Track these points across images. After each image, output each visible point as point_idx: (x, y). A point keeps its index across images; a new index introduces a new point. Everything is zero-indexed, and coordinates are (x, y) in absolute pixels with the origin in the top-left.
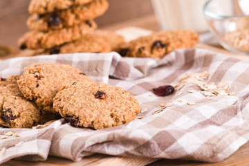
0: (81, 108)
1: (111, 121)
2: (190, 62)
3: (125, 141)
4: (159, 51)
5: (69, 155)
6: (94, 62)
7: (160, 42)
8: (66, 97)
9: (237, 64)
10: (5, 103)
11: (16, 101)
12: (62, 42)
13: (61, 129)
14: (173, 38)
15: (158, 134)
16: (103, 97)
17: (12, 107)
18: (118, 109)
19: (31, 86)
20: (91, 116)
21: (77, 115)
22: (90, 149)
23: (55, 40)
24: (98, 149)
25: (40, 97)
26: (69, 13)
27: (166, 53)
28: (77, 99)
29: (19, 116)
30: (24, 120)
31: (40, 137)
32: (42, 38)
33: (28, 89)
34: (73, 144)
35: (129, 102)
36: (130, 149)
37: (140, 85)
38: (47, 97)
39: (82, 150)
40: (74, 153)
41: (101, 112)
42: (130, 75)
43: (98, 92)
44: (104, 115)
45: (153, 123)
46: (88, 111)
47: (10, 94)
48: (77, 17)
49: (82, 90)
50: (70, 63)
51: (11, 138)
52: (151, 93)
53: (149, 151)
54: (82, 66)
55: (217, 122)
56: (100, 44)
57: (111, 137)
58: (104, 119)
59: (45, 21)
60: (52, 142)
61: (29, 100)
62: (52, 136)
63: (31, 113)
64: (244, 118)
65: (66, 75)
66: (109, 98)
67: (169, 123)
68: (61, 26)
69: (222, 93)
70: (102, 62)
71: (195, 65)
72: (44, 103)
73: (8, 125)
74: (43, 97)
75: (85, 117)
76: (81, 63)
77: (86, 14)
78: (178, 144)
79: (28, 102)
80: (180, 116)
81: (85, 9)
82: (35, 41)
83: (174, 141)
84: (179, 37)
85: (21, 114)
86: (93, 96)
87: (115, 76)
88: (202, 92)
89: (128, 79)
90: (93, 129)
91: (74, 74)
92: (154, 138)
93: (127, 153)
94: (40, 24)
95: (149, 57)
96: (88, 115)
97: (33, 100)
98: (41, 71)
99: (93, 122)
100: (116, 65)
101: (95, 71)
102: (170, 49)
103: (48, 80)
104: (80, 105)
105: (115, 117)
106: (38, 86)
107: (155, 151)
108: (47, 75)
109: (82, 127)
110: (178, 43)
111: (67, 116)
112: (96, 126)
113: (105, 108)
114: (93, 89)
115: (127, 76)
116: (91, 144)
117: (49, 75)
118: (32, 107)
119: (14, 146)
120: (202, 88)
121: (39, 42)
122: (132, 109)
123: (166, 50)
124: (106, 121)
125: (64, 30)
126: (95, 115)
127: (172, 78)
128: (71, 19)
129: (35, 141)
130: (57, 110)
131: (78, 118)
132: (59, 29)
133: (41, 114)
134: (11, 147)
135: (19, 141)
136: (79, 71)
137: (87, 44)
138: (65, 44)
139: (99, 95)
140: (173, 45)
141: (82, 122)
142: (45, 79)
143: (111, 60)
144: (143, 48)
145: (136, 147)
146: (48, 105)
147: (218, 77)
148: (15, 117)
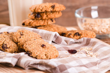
0: (34, 49)
1: (45, 57)
2: (88, 43)
3: (47, 65)
4: (77, 37)
5: (23, 66)
6: (47, 34)
7: (78, 33)
8: (29, 44)
9: (105, 47)
10: (5, 42)
11: (10, 42)
12: (39, 25)
13: (23, 56)
14: (84, 33)
15: (60, 65)
16: (44, 47)
17: (7, 44)
18: (49, 53)
19: (17, 37)
20: (37, 53)
21: (31, 51)
22: (32, 66)
23: (36, 23)
24: (35, 66)
25: (20, 42)
26: (44, 14)
27: (80, 38)
28: (33, 46)
29: (9, 48)
30: (11, 50)
31: (14, 57)
32: (31, 22)
33: (16, 38)
34: (26, 62)
35: (54, 51)
36: (48, 69)
37: (63, 47)
38: (23, 43)
39: (28, 65)
40: (25, 66)
41: (41, 53)
42: (61, 43)
43: (43, 45)
44: (42, 54)
45: (61, 61)
46: (36, 51)
47: (9, 39)
48: (47, 16)
49: (37, 43)
50: (38, 32)
51: (3, 55)
52: (67, 51)
53: (55, 71)
54: (42, 35)
55: (87, 67)
56: (54, 29)
57: (41, 62)
58: (42, 56)
59: (34, 15)
60: (18, 60)
61: (15, 42)
62: (19, 57)
63: (14, 48)
64: (98, 67)
65: (34, 36)
66: (47, 48)
67: (67, 62)
68: (40, 18)
69: (94, 56)
70: (51, 35)
71: (89, 45)
72: (20, 45)
73: (4, 50)
74: (21, 42)
75: (34, 53)
76: (42, 34)
77: (51, 16)
78: (68, 71)
79: (15, 43)
80: (72, 61)
81: (51, 14)
82: (28, 22)
83: (66, 69)
84: (87, 33)
85: (10, 47)
86: (40, 46)
87: (55, 42)
88: (87, 54)
89: (60, 44)
90: (36, 58)
91: (37, 37)
92: (58, 66)
93: (46, 70)
94: (32, 16)
95: (72, 38)
96: (36, 53)
97: (17, 43)
98: (24, 33)
99: (37, 56)
100: (56, 37)
101: (47, 38)
102: (81, 37)
103: (25, 36)
104: (34, 48)
105: (47, 56)
106: (20, 38)
107: (57, 72)
108: (26, 34)
109: (32, 57)
110: (86, 35)
111: (28, 51)
112: (38, 57)
113: (44, 51)
114: (41, 43)
115: (60, 43)
116: (32, 63)
117: (27, 35)
118: (16, 45)
119: (2, 58)
120: (87, 53)
121: (30, 23)
122: (54, 54)
123: (80, 37)
124: (43, 57)
125: (41, 21)
126: (38, 53)
127: (79, 48)
128: (45, 16)
129: (11, 58)
130: (25, 48)
131: (31, 53)
132: (39, 20)
133: (19, 49)
134: (1, 58)
135: (5, 57)
136: (40, 36)
137: (49, 28)
138: (40, 26)
139: (43, 46)
140: (83, 35)
141: (32, 55)
142: (24, 36)
143: (54, 35)
144: (71, 34)
145: (50, 68)
146: (22, 46)
147: (96, 50)
148: (8, 48)
